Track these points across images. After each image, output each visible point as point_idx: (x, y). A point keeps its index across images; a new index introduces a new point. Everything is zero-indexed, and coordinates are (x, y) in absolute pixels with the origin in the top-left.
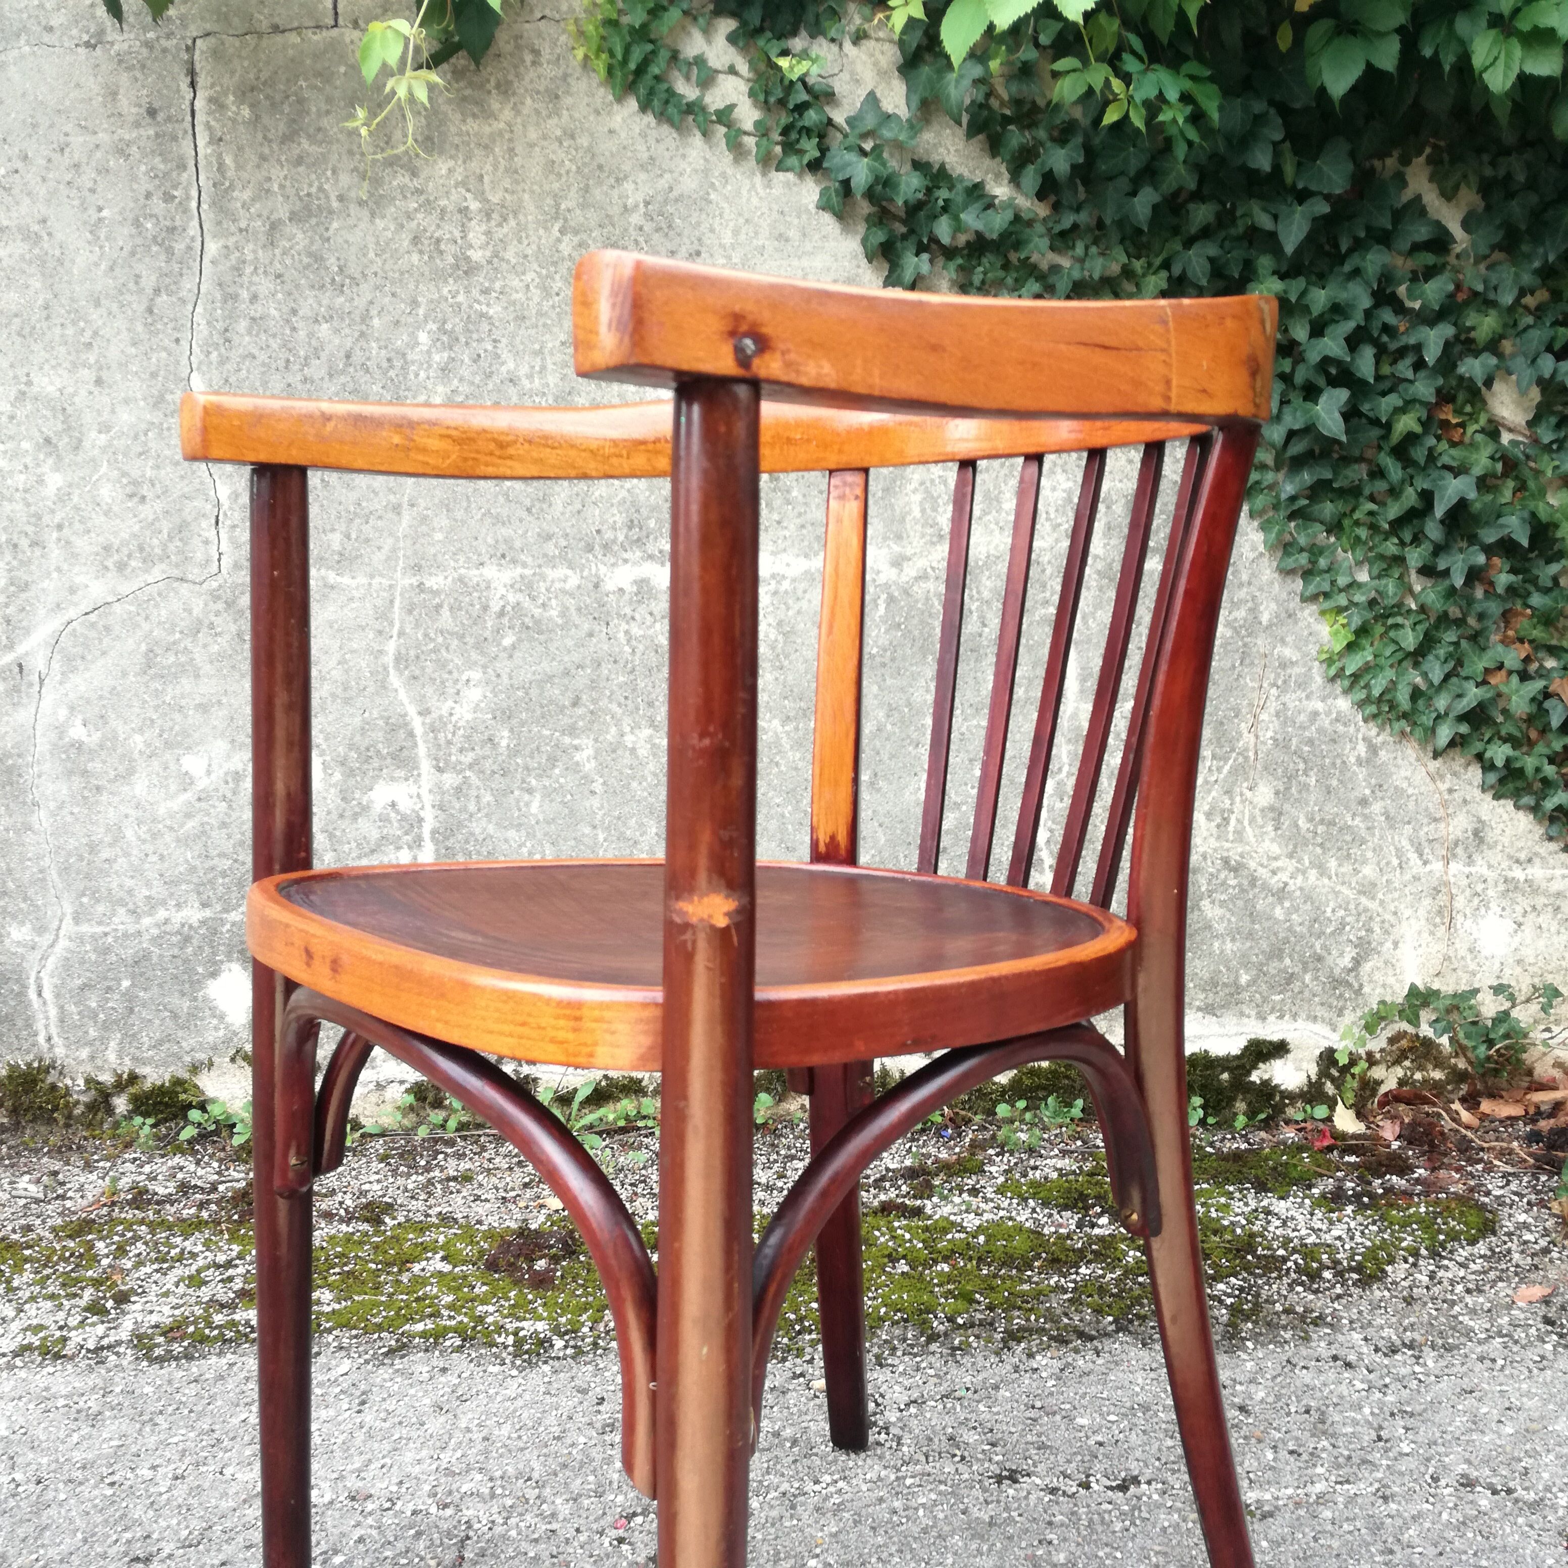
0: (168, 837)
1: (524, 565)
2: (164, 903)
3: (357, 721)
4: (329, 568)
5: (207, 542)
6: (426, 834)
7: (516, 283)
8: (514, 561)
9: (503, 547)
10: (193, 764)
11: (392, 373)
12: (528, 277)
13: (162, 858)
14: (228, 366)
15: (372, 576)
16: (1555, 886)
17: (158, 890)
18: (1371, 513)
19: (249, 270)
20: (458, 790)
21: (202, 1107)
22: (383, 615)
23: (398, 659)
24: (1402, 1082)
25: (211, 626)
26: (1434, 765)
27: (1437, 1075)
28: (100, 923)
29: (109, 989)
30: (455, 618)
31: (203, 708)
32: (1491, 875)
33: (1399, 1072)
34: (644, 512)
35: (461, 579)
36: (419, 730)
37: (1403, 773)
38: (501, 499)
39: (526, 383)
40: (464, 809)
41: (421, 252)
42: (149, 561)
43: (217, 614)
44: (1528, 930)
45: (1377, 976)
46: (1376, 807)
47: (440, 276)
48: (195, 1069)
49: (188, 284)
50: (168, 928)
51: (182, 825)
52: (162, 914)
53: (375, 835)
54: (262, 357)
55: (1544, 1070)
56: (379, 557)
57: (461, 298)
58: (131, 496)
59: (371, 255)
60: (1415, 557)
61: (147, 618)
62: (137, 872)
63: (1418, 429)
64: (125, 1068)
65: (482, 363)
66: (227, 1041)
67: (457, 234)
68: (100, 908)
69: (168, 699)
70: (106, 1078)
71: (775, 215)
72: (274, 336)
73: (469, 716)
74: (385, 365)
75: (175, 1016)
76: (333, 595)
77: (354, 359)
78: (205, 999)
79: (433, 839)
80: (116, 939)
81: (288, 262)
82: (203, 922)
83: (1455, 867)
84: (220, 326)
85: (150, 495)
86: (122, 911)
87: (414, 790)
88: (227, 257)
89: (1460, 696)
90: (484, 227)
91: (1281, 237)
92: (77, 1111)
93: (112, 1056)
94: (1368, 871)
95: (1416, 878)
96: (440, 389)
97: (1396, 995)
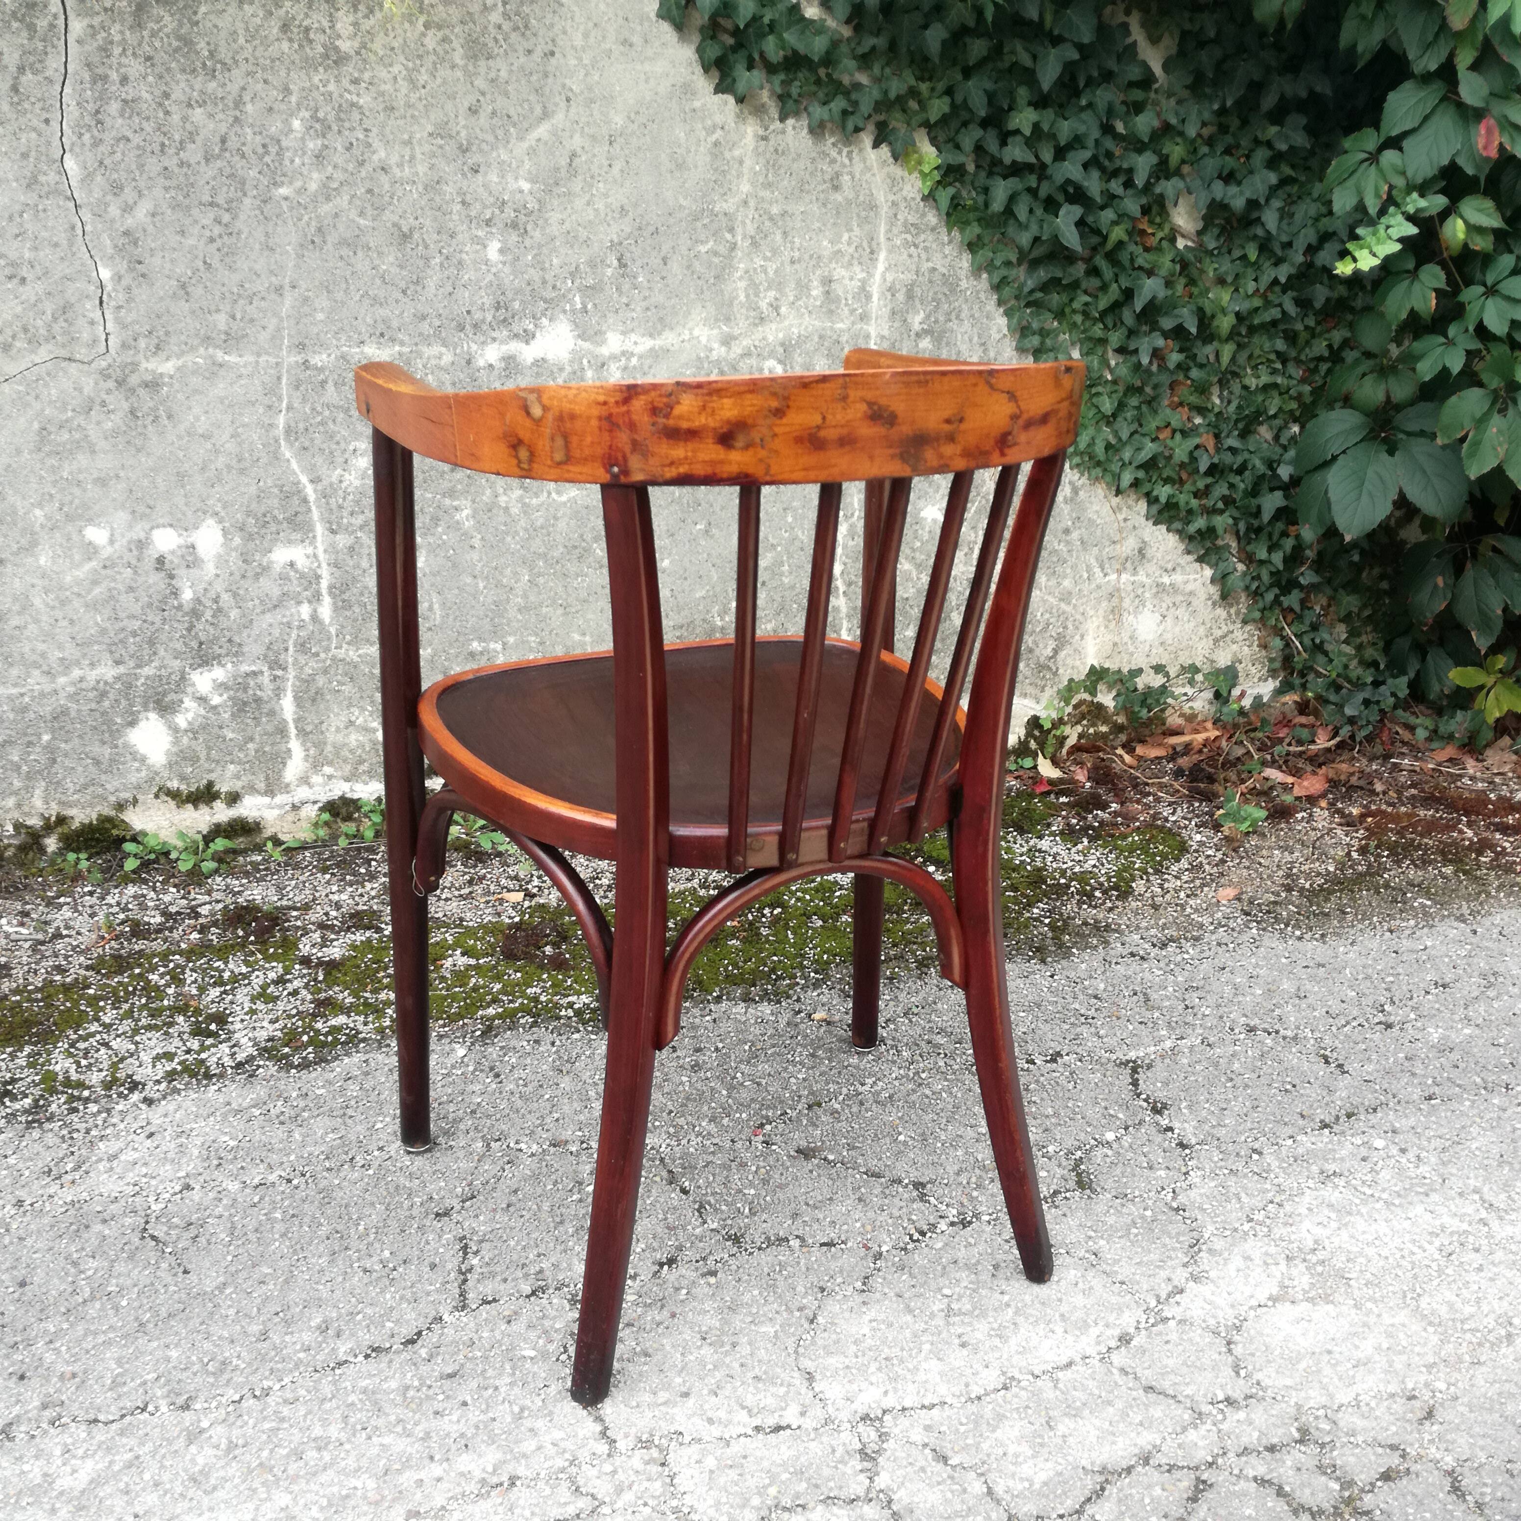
0: (77, 603)
1: (402, 344)
2: (78, 663)
3: (253, 490)
4: (217, 347)
5: (92, 323)
6: (324, 591)
7: (383, 74)
8: (393, 340)
9: (381, 327)
10: (97, 535)
11: (267, 159)
12: (396, 69)
13: (72, 622)
14: (101, 148)
15: (259, 355)
16: (1190, 587)
17: (71, 651)
18: (1086, 304)
19: (117, 51)
20: (351, 549)
21: (134, 839)
22: (272, 391)
23: (288, 431)
24: (1080, 736)
25: (103, 404)
26: (1116, 501)
27: (1104, 729)
28: (15, 685)
29: (30, 744)
30: (339, 393)
31: (102, 482)
32: (1148, 581)
33: (1079, 729)
34: (509, 295)
35: (343, 357)
36: (312, 497)
37: (1096, 508)
38: (378, 281)
39: (396, 171)
40: (357, 566)
41: (291, 40)
42: (34, 342)
43: (109, 392)
44: (1169, 620)
45: (1069, 661)
46: (1075, 535)
47: (310, 65)
48: (120, 807)
49: (54, 63)
50: (84, 685)
51: (89, 591)
52: (76, 673)
53: (276, 592)
54: (137, 140)
55: (1174, 720)
56: (264, 336)
57: (331, 87)
58: (10, 278)
59: (241, 41)
60: (1116, 338)
61: (37, 397)
62: (48, 636)
63: (1125, 238)
64: (53, 810)
65: (354, 151)
66: (150, 780)
67: (326, 24)
68: (14, 672)
69: (65, 475)
70: (35, 822)
71: (620, 21)
72: (148, 119)
73: (357, 483)
74: (260, 150)
75: (97, 762)
76: (222, 372)
77: (229, 144)
78: (126, 745)
79: (330, 593)
80: (33, 698)
81: (157, 44)
82: (118, 678)
83: (1124, 577)
84: (91, 107)
85: (30, 276)
86: (36, 673)
87: (310, 550)
88: (93, 36)
89: (1139, 449)
90: (351, 18)
91: (1039, 75)
92: (9, 853)
93: (38, 803)
94: (1067, 583)
95: (1099, 587)
96: (315, 175)
97: (1081, 674)
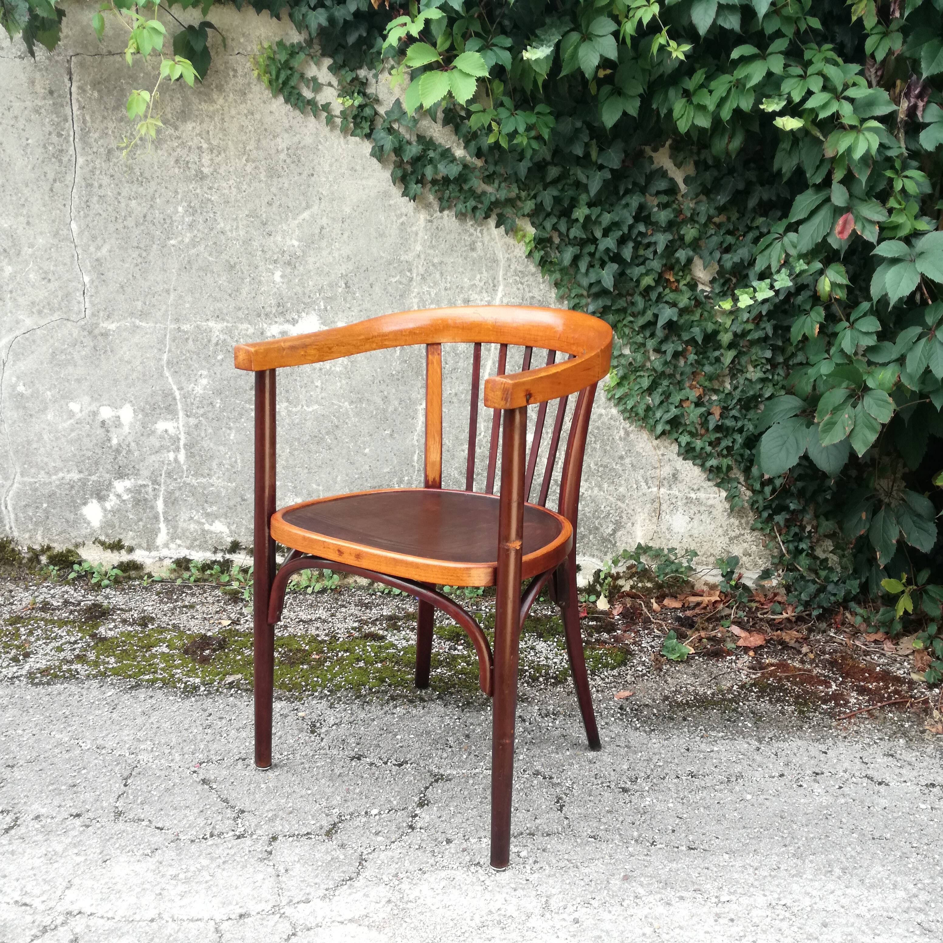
0: (63, 440)
1: (228, 322)
2: (61, 470)
3: (149, 391)
4: (136, 318)
5: (79, 303)
6: (182, 446)
7: (225, 185)
8: (223, 320)
9: (217, 313)
10: (74, 407)
11: (166, 226)
12: (231, 182)
13: (60, 449)
14: (88, 219)
15: (156, 323)
16: (710, 502)
17: (59, 464)
18: (631, 322)
19: (98, 172)
20: (197, 426)
21: (80, 564)
22: (161, 341)
23: (168, 362)
24: (632, 587)
25: (82, 342)
26: (655, 442)
27: (649, 585)
28: (33, 477)
29: (37, 507)
30: (195, 345)
31: (78, 381)
32: (680, 495)
33: (631, 583)
34: (285, 299)
35: (198, 327)
36: (178, 397)
37: (641, 445)
38: (217, 289)
39: (229, 233)
40: (199, 435)
41: (179, 167)
42: (53, 310)
43: (84, 337)
44: (696, 522)
45: (623, 538)
46: (627, 461)
47: (188, 180)
48: (77, 546)
49: (69, 178)
50: (64, 481)
51: (69, 435)
52: (61, 475)
53: (158, 444)
54: (104, 215)
55: (699, 586)
56: (159, 314)
57: (198, 191)
58: (44, 279)
59: (156, 168)
60: (651, 344)
61: (52, 337)
62: (49, 455)
63: (653, 284)
64: (46, 543)
65: (208, 223)
66: (91, 534)
67: (197, 160)
68: (33, 470)
69: (62, 376)
70: (37, 547)
71: (350, 158)
72: (110, 205)
73: (201, 392)
74: (162, 221)
75: (67, 521)
76: (138, 331)
77: (147, 218)
78: (81, 515)
79: (185, 448)
80: (40, 485)
81: (116, 169)
82: (80, 480)
83: (662, 490)
84: (84, 199)
85: (52, 279)
86: (43, 472)
87: (176, 425)
88: (87, 165)
89: (668, 411)
90: (209, 157)
91: (589, 187)
92: (24, 561)
93: (39, 538)
94: (622, 490)
95: (644, 495)
96: (188, 235)
97: (632, 548)
